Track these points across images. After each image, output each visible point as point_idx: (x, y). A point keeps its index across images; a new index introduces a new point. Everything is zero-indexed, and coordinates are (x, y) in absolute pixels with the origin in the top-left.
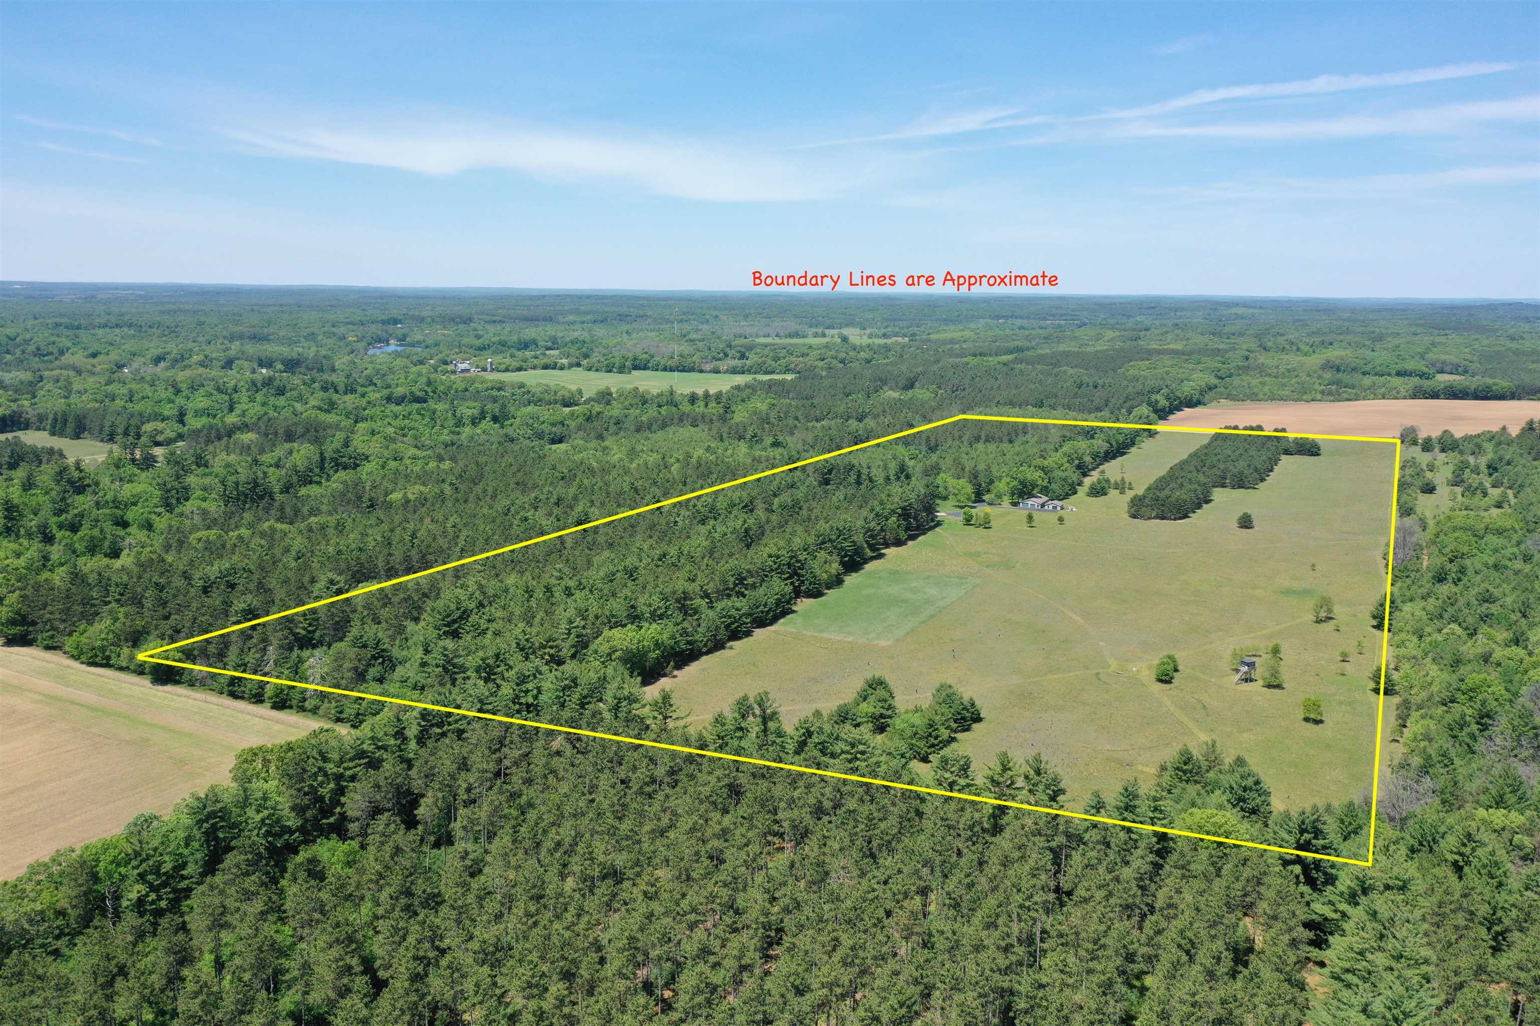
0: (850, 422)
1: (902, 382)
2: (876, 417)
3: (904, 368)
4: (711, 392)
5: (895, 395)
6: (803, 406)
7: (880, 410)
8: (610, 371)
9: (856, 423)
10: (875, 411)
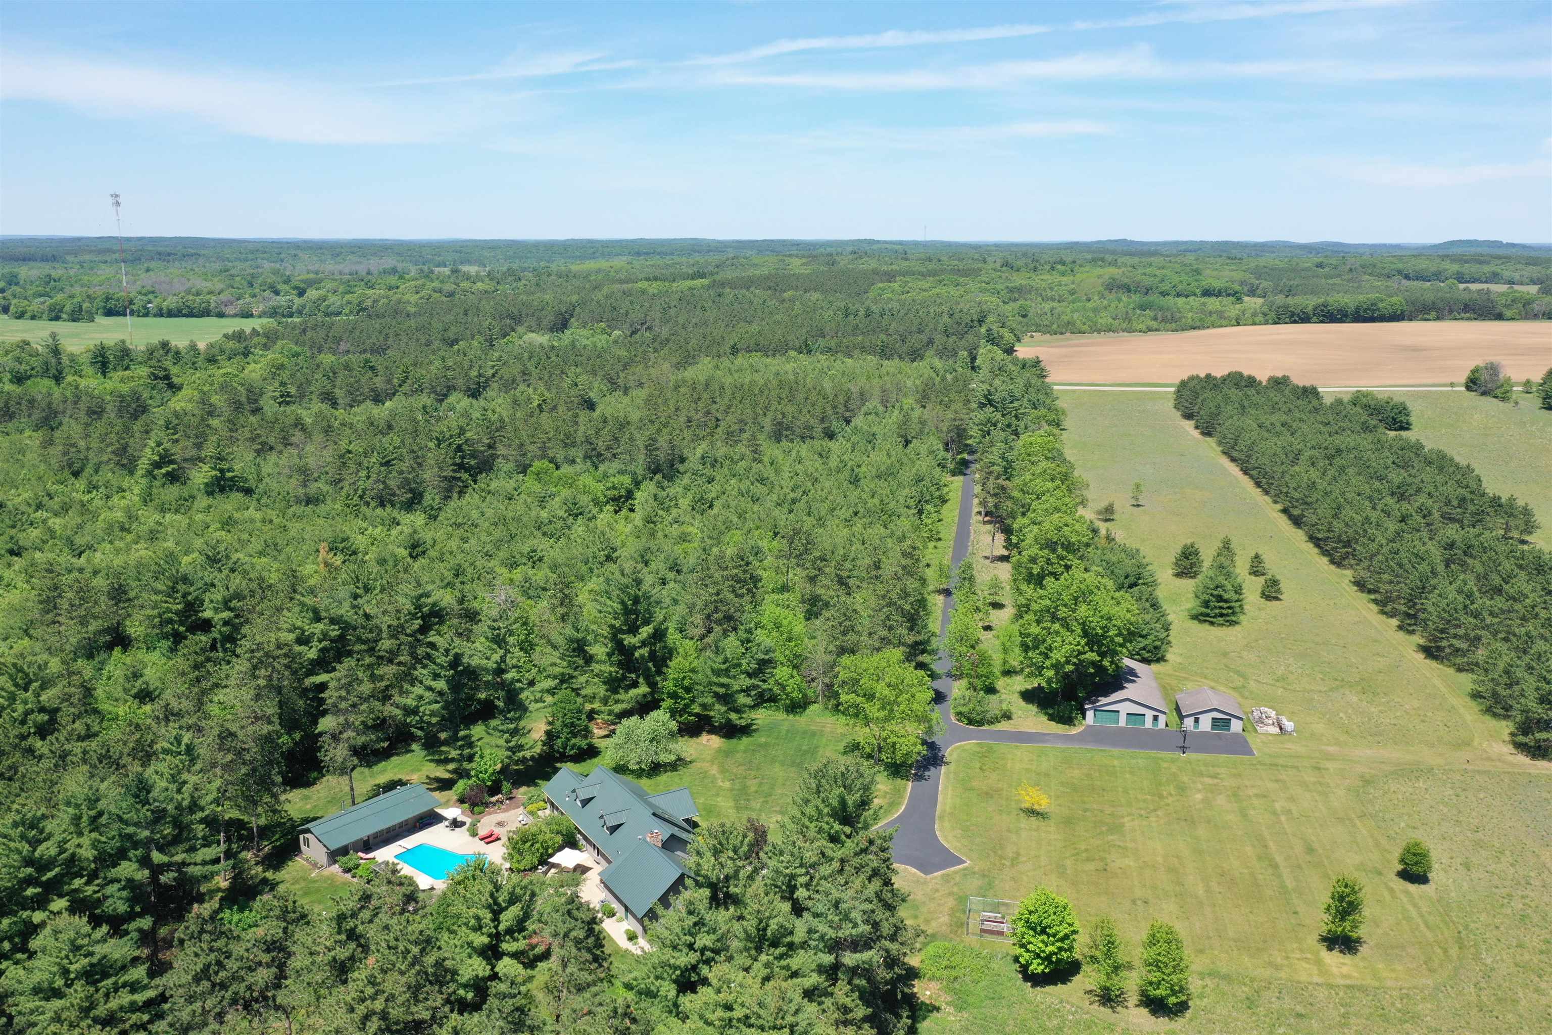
0: (452, 399)
1: (549, 318)
2: (509, 385)
3: (548, 297)
4: (201, 346)
5: (540, 339)
6: (347, 367)
7: (516, 369)
8: (57, 318)
9: (466, 402)
10: (505, 372)
